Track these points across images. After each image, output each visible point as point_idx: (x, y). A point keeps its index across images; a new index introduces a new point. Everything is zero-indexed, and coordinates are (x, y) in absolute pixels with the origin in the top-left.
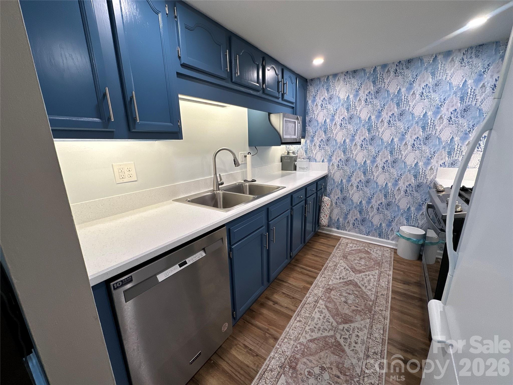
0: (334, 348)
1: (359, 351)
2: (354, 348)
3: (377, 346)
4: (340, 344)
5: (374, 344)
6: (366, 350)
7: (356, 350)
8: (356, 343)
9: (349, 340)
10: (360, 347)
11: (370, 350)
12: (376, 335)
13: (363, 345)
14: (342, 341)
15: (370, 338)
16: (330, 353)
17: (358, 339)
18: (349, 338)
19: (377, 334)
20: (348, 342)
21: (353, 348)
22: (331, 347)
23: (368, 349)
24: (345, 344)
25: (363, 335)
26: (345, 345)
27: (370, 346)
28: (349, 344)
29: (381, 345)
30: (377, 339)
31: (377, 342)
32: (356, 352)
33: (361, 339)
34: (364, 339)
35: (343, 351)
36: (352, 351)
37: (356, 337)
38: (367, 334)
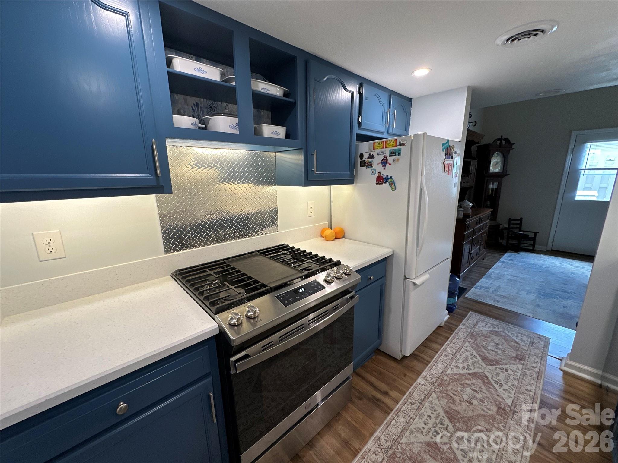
0: (457, 416)
1: (428, 408)
2: (433, 412)
3: (407, 409)
4: (449, 419)
5: (409, 412)
6: (420, 408)
7: (432, 410)
8: (430, 417)
9: (438, 421)
10: (427, 412)
11: (416, 408)
12: (402, 420)
13: (422, 414)
14: (447, 422)
15: (411, 418)
16: (462, 413)
17: (426, 421)
18: (436, 424)
19: (400, 421)
20: (439, 419)
21: (435, 413)
22: (461, 418)
23: (418, 409)
24: (443, 419)
25: (418, 423)
26: (443, 417)
27: (415, 411)
28: (438, 417)
29: (402, 410)
30: (403, 415)
31: (405, 413)
32: (432, 408)
33: (422, 419)
34: (419, 418)
35: (446, 412)
36: (437, 410)
37: (428, 423)
38: (413, 423)
